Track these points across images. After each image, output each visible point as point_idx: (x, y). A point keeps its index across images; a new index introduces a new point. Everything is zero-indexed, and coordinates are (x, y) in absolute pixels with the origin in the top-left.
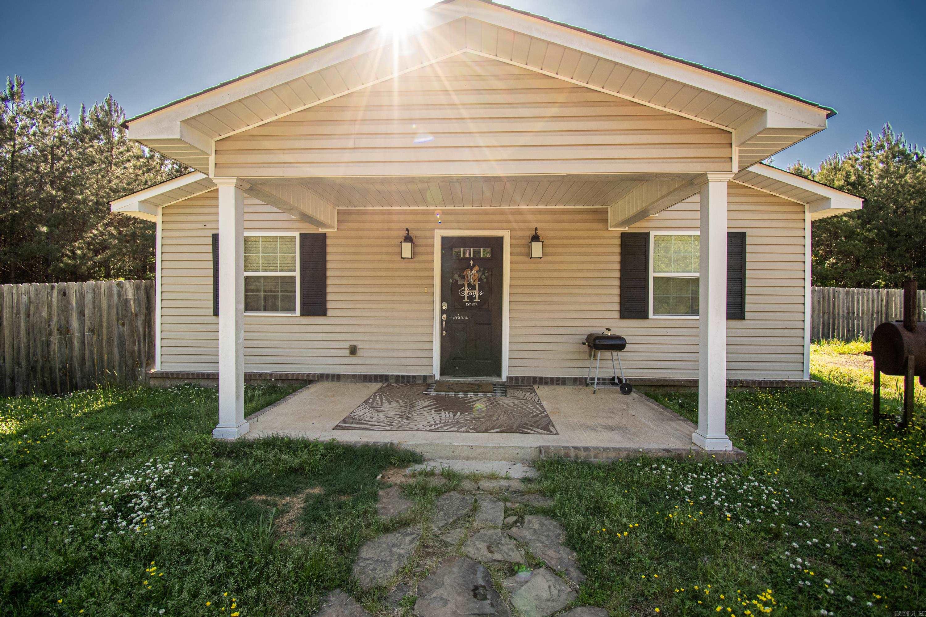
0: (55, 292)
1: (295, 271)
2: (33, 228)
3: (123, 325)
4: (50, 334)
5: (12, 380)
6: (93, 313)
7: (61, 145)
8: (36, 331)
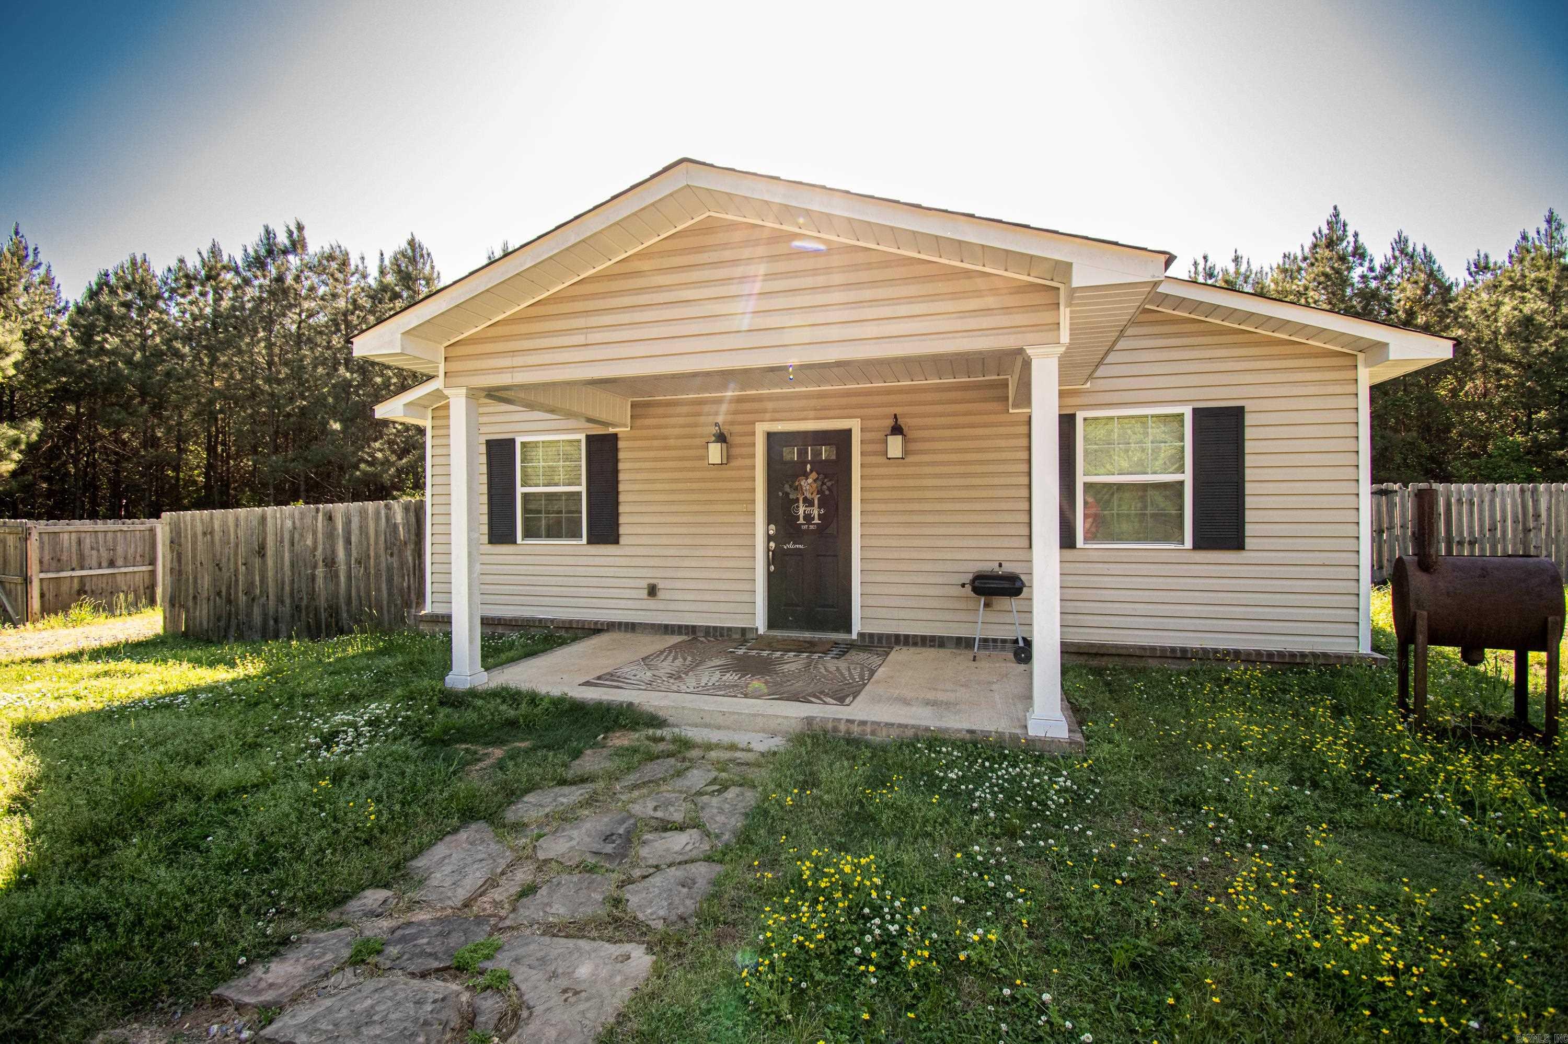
0: (320, 515)
1: (580, 484)
2: (324, 424)
3: (392, 555)
4: (315, 567)
5: (276, 621)
6: (360, 542)
7: (356, 309)
8: (301, 563)
